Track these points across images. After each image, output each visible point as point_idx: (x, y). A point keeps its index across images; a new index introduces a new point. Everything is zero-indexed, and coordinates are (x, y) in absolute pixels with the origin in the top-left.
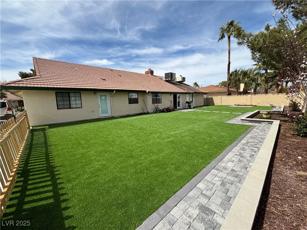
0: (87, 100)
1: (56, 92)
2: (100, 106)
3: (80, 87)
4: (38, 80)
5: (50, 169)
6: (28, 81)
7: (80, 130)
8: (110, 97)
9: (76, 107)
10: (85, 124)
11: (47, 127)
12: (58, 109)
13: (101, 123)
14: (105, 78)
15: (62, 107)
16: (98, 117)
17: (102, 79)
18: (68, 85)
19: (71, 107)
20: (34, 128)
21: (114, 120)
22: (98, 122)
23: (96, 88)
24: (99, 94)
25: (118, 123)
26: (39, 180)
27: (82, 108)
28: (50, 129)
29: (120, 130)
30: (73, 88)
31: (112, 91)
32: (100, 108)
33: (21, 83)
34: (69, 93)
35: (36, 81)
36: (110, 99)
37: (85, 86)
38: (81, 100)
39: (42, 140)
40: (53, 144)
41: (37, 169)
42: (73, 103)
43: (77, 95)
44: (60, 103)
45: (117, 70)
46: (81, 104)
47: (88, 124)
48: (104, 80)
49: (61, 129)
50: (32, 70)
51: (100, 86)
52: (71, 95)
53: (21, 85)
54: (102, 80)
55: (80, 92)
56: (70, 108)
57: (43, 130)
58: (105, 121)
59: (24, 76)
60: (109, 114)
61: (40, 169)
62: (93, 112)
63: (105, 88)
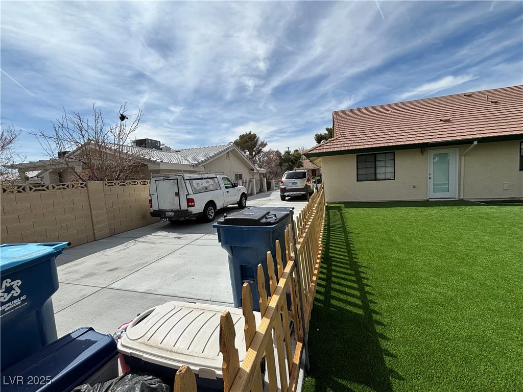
0: (405, 166)
1: (357, 156)
2: (432, 176)
3: (394, 144)
4: (337, 141)
5: (354, 266)
6: (328, 144)
7: (391, 218)
8: (460, 156)
9: (384, 178)
10: (398, 208)
11: (343, 205)
12: (358, 181)
13: (433, 211)
14: (449, 118)
15: (364, 177)
16: (425, 199)
17: (441, 120)
18: (376, 142)
19: (377, 177)
20: (330, 205)
21: (467, 208)
22: (426, 208)
23: (426, 141)
24: (431, 153)
25: (480, 217)
26: (342, 276)
27: (394, 179)
28: (347, 209)
29: (489, 233)
30: (384, 147)
31: (470, 142)
32: (432, 179)
33: (321, 148)
34: (375, 154)
35: (336, 143)
36: (460, 160)
37: (404, 140)
38: (395, 166)
39: (339, 222)
40: (353, 231)
41: (339, 260)
42: (380, 171)
43: (389, 157)
44: (361, 172)
45: (484, 92)
46: (394, 173)
47: (404, 208)
48: (448, 121)
49: (361, 211)
50: (327, 129)
51: (436, 137)
52: (379, 158)
53: (321, 151)
54: (441, 122)
55: (394, 152)
56: (376, 179)
57: (339, 209)
58: (441, 207)
59: (319, 139)
60: (453, 194)
61: (342, 261)
62: (414, 187)
63: (439, 140)
